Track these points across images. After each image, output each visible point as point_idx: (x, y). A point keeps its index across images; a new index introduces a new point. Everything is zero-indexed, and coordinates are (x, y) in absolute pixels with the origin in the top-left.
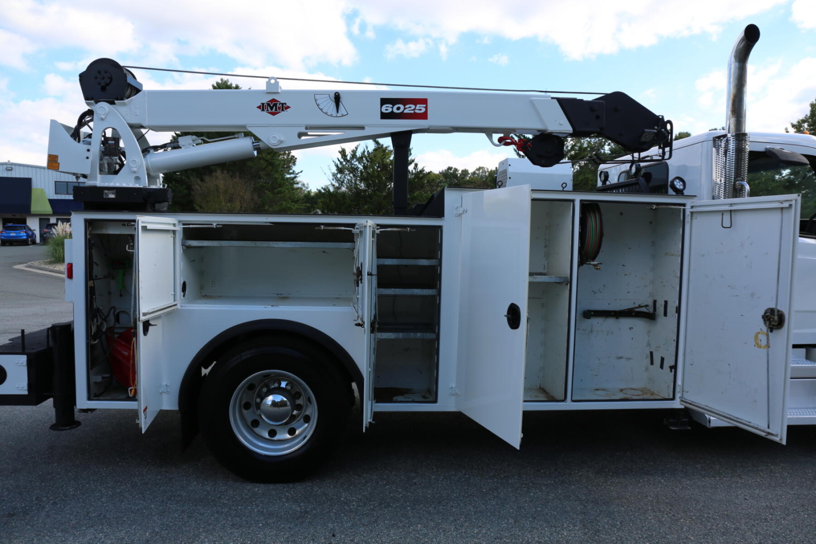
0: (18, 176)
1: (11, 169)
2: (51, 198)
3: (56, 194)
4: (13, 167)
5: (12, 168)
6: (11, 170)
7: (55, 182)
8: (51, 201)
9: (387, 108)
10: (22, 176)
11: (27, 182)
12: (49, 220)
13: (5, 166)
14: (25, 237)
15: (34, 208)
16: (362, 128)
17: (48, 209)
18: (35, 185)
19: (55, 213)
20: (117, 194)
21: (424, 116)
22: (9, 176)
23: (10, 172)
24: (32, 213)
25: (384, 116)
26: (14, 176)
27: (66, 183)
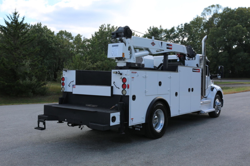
9: (168, 46)
16: (163, 50)
20: (137, 65)
21: (171, 49)
25: (167, 48)
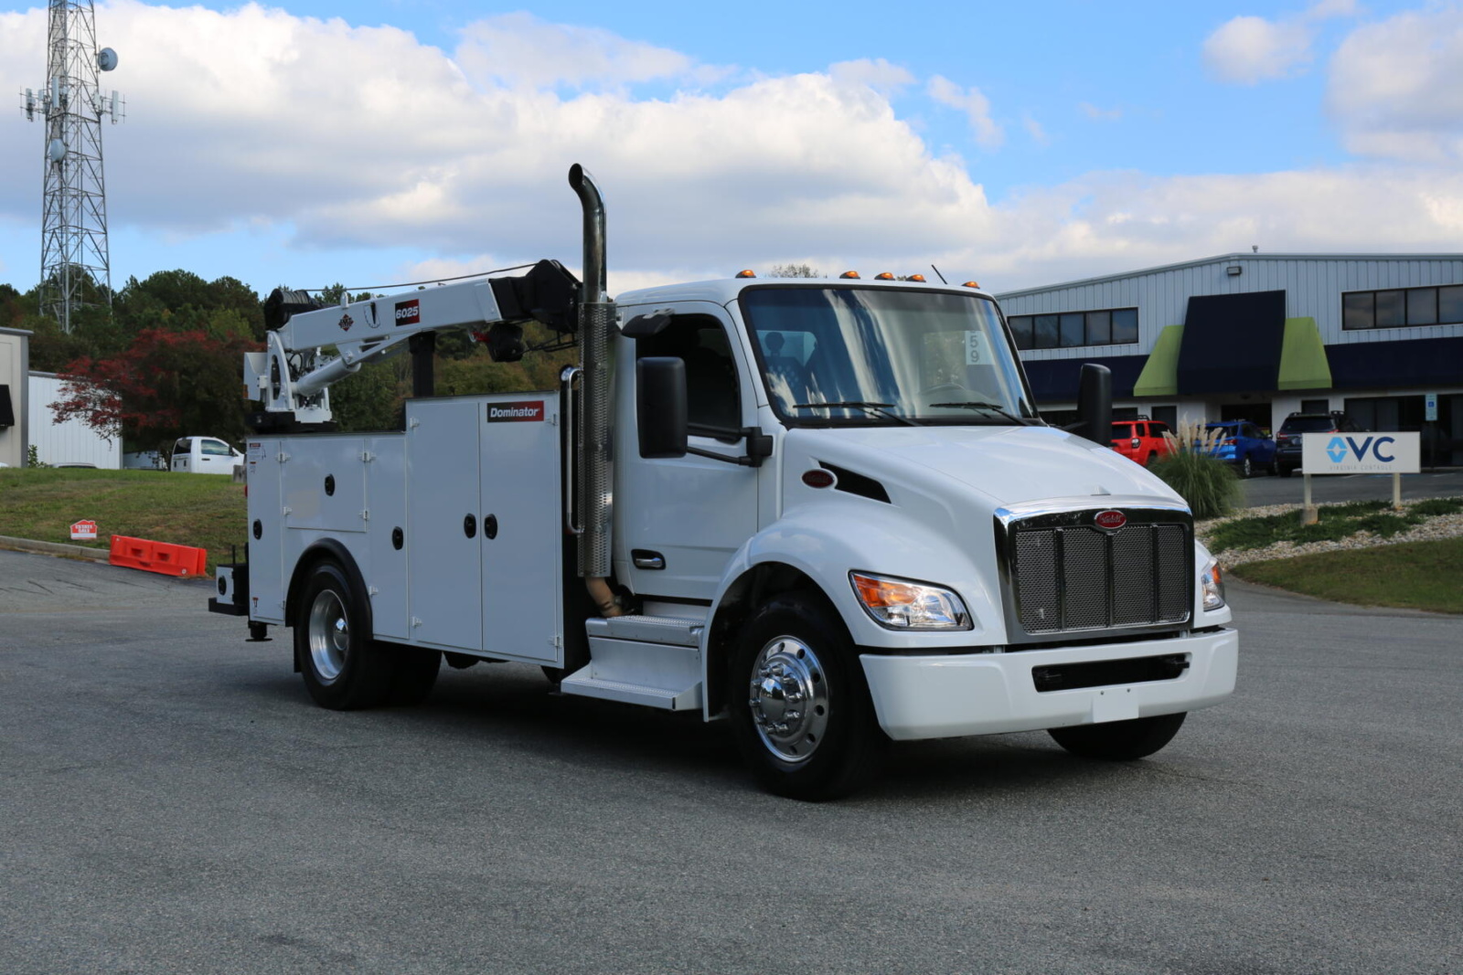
0: (1254, 290)
1: (1237, 271)
2: (1334, 341)
3: (1344, 328)
4: (1244, 264)
5: (1240, 269)
6: (1238, 274)
7: (1344, 294)
8: (1333, 352)
10: (1264, 289)
11: (1275, 301)
12: (1326, 402)
13: (1225, 265)
14: (1233, 456)
15: (1289, 373)
17: (1321, 373)
18: (1295, 309)
19: (1338, 386)
22: (1235, 291)
23: (1237, 278)
24: (1281, 388)
26: (1244, 290)
27: (1371, 296)
